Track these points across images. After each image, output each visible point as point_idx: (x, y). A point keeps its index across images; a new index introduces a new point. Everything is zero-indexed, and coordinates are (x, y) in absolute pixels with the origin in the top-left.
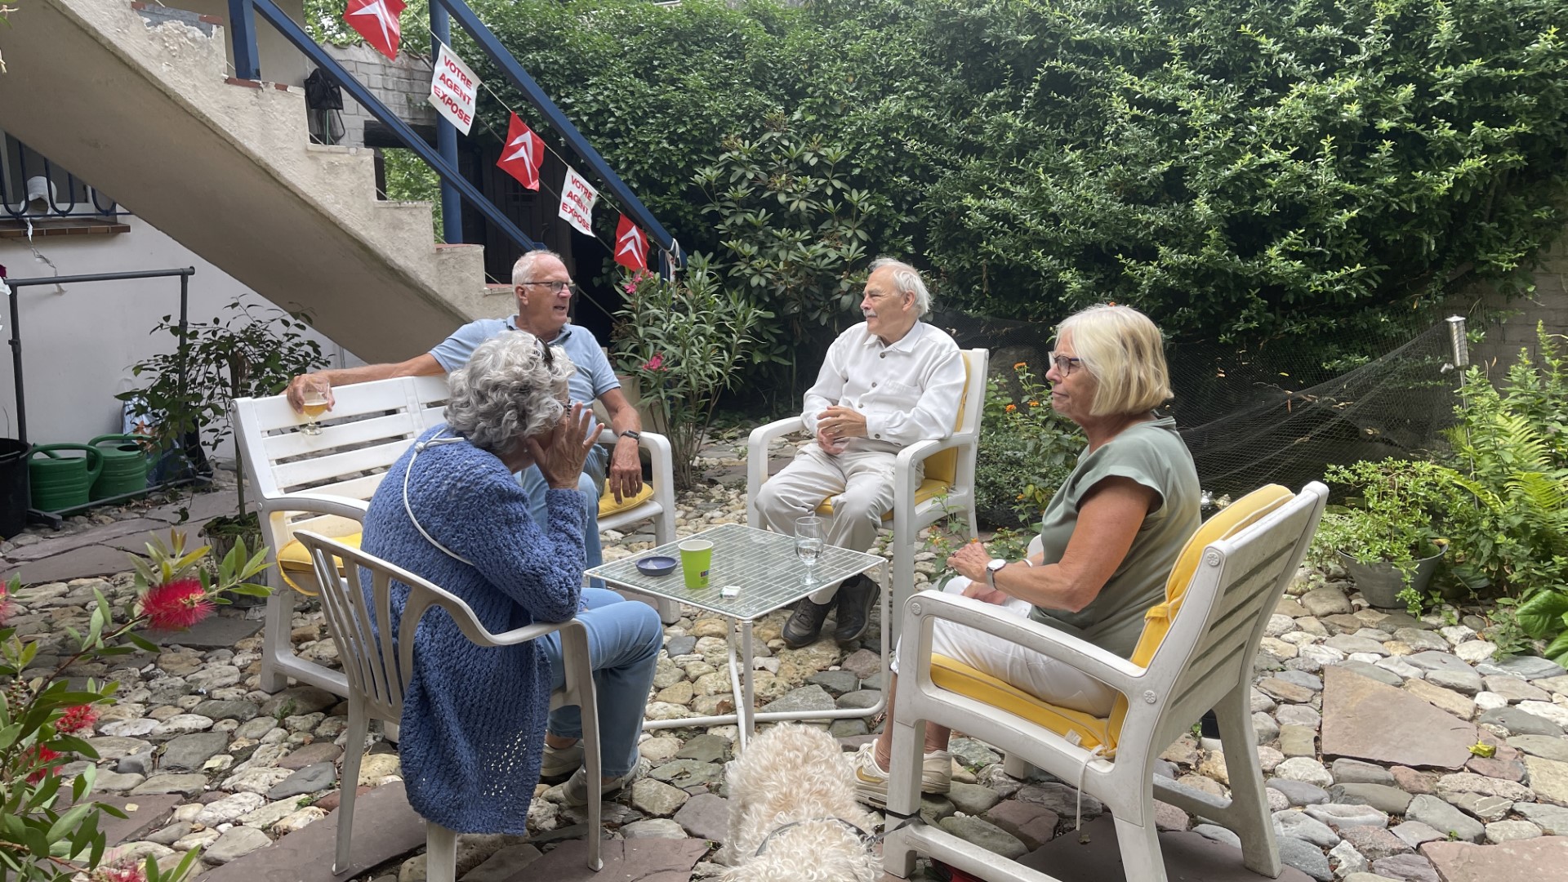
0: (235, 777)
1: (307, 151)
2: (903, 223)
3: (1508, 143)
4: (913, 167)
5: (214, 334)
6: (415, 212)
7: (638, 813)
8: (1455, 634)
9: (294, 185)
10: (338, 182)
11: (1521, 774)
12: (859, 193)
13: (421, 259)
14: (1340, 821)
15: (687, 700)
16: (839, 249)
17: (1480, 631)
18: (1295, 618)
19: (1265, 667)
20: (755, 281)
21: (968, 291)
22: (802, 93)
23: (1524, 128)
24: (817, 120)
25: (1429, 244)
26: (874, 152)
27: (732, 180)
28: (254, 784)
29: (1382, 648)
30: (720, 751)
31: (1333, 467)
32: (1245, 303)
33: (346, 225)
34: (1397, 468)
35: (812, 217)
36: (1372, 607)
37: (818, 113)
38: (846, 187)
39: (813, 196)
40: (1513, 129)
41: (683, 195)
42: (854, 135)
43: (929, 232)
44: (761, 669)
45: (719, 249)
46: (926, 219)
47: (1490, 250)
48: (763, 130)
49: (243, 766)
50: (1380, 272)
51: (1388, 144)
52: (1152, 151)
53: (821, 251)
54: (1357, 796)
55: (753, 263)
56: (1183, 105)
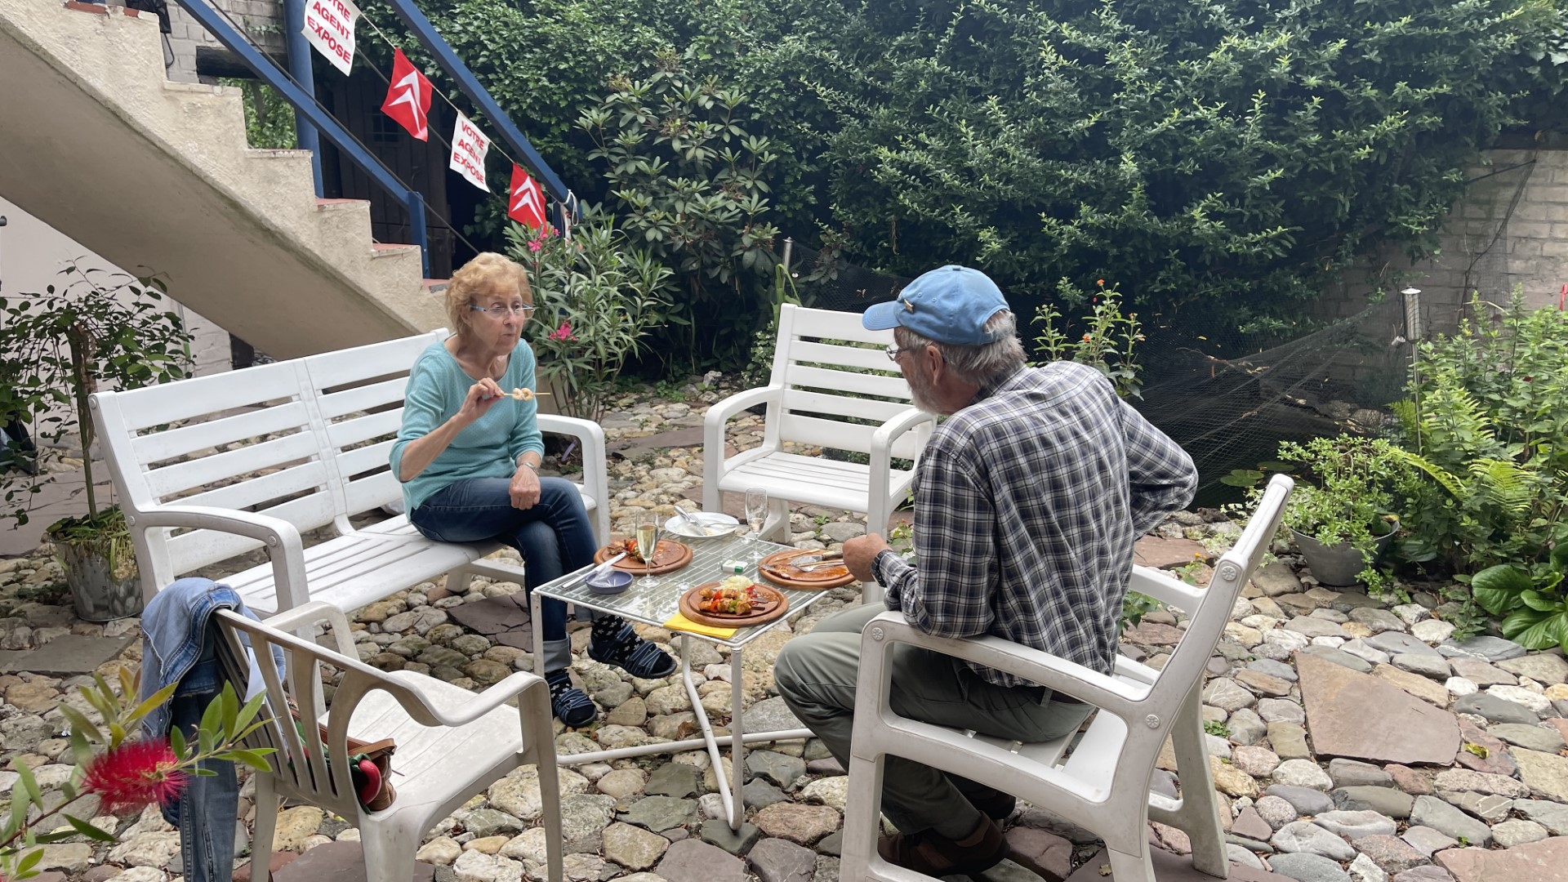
0: (125, 846)
1: (164, 90)
2: (804, 173)
3: (1428, 103)
4: (814, 113)
5: (50, 305)
6: (292, 163)
7: (615, 866)
8: (1411, 612)
9: (149, 131)
10: (202, 127)
11: (1513, 768)
12: (758, 140)
13: (300, 218)
14: (1351, 831)
15: (641, 720)
16: (740, 201)
17: (1433, 609)
18: (1250, 599)
19: (1236, 657)
20: (651, 235)
21: (872, 247)
22: (695, 29)
23: (1446, 89)
24: (711, 60)
25: (1344, 205)
26: (774, 96)
27: (621, 124)
28: (150, 855)
29: (1342, 630)
30: (693, 783)
31: (1285, 444)
32: (1162, 264)
33: (213, 179)
34: (1354, 445)
35: (709, 165)
36: (1321, 585)
37: (711, 51)
38: (745, 134)
39: (710, 143)
40: (1433, 90)
41: (565, 137)
42: (752, 77)
43: (831, 183)
44: (715, 679)
45: (607, 198)
46: (826, 170)
47: (1399, 212)
48: (653, 70)
49: (133, 831)
50: (1293, 233)
51: (1316, 100)
52: (1073, 104)
53: (720, 204)
54: (1361, 801)
55: (648, 214)
56: (1112, 58)
